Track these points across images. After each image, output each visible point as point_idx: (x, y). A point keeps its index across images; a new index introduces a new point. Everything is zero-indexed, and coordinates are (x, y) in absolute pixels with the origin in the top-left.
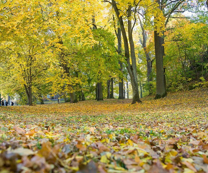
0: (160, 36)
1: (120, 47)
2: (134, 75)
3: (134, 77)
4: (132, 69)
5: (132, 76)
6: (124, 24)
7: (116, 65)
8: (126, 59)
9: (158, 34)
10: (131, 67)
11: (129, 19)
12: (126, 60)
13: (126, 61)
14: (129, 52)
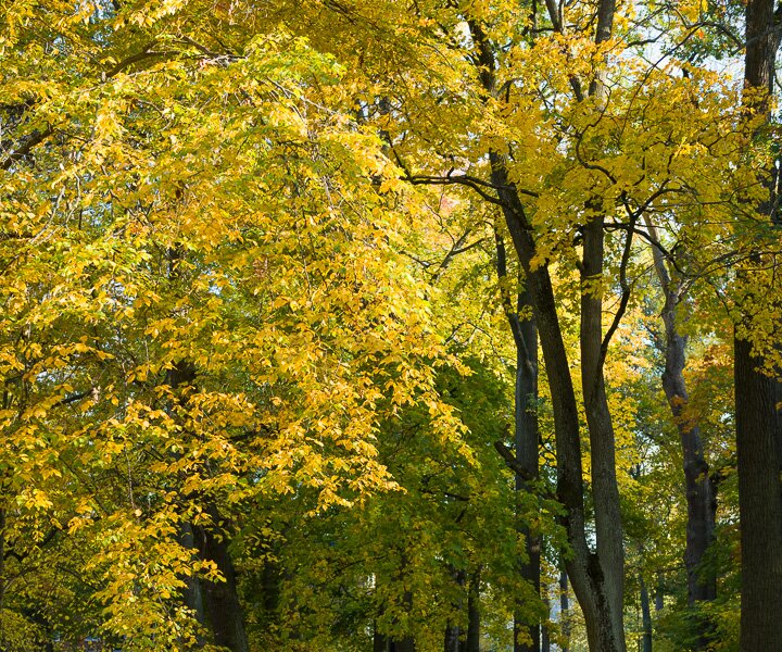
0: (770, 375)
1: (530, 391)
2: (607, 610)
3: (606, 621)
4: (596, 575)
5: (596, 614)
6: (561, 297)
7: (500, 551)
8: (564, 513)
9: (759, 361)
10: (593, 560)
11: (588, 287)
12: (564, 521)
13: (562, 529)
14: (580, 472)
